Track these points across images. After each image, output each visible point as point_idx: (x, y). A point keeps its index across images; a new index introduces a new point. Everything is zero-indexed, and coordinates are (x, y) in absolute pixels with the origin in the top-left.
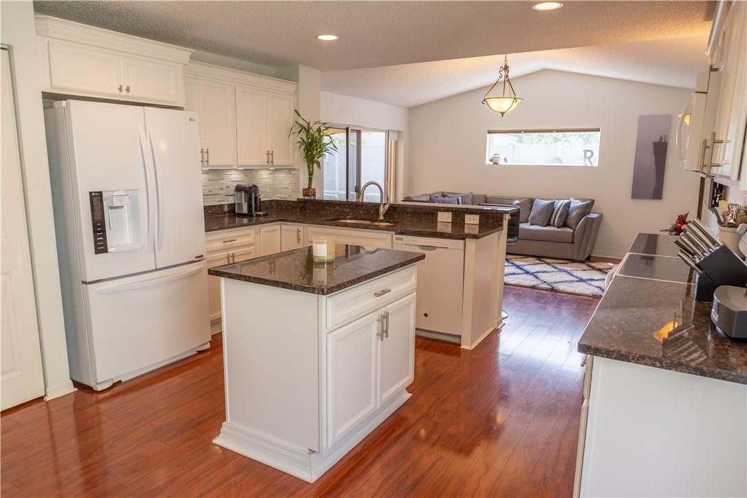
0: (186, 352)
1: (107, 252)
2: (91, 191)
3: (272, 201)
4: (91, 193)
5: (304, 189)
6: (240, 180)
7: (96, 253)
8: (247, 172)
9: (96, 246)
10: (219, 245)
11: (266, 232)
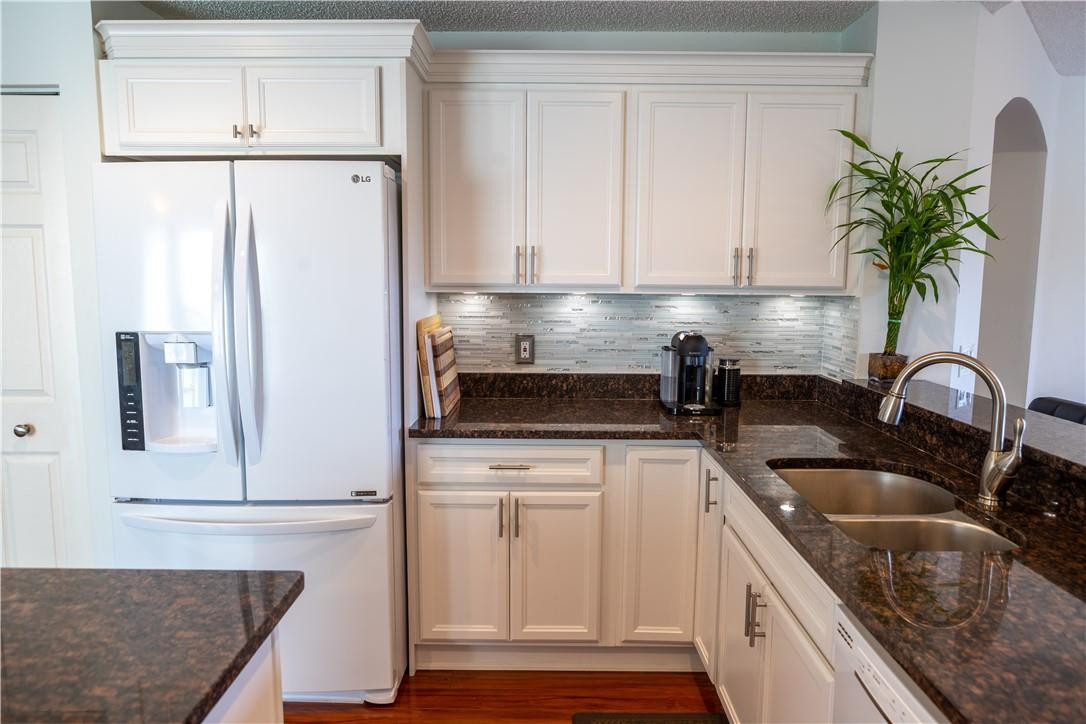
0: (354, 692)
1: (143, 448)
2: (120, 331)
3: (803, 377)
4: (118, 335)
5: (873, 356)
6: (699, 319)
7: (124, 448)
8: (727, 303)
9: (125, 435)
10: (480, 471)
11: (644, 461)
